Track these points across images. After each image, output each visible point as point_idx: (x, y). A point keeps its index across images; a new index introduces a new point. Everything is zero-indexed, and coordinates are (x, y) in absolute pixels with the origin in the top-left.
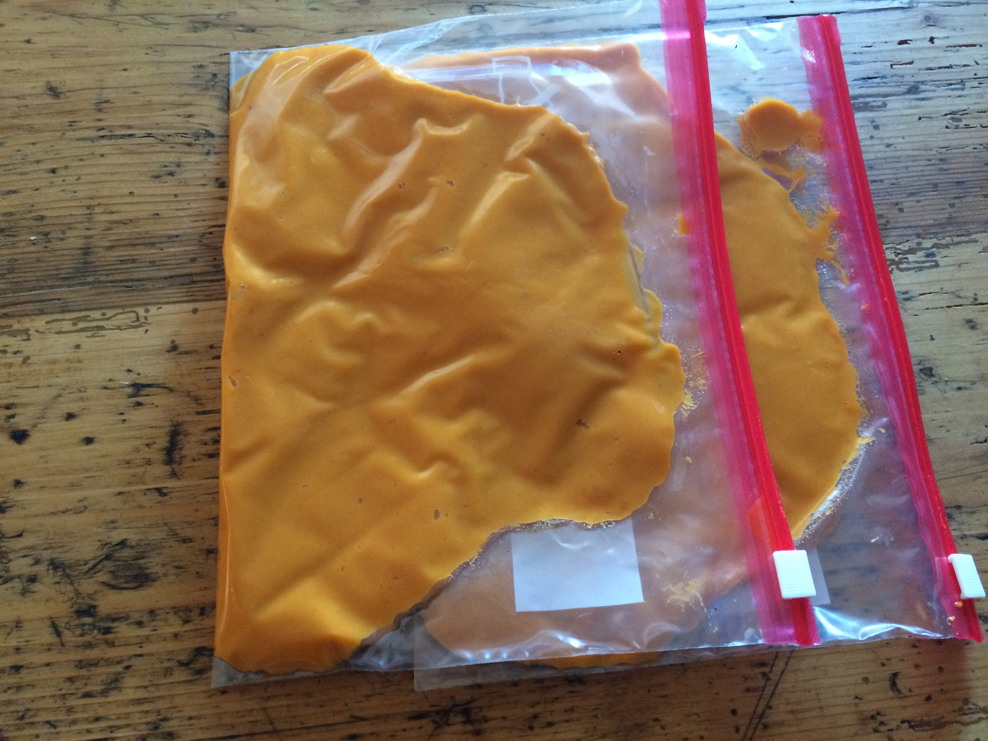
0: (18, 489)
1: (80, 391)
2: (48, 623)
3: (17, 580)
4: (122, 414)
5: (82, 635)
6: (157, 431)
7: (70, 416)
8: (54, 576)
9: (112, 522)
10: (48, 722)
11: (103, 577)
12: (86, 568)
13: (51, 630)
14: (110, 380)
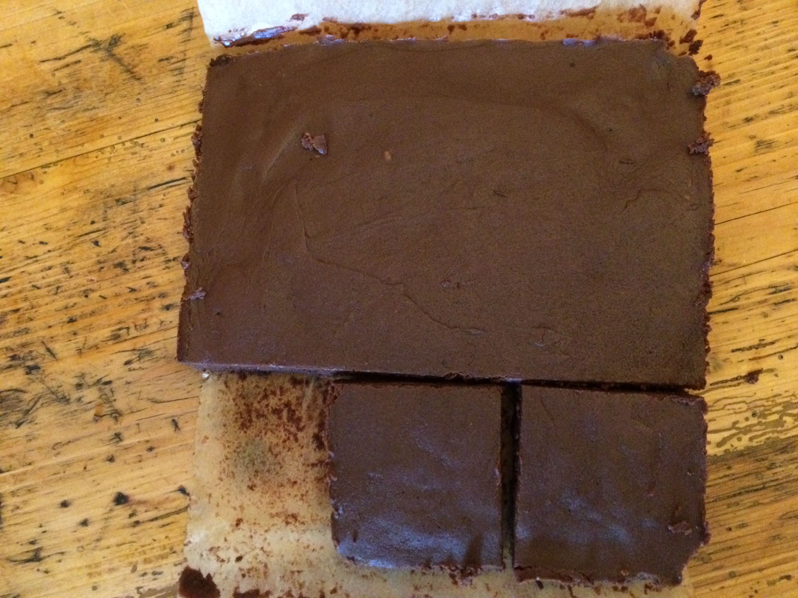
0: (110, 455)
1: (82, 547)
2: (58, 356)
3: (90, 384)
4: (44, 532)
5: (31, 352)
6: (12, 522)
7: (85, 523)
8: (63, 391)
9: (30, 440)
10: (38, 288)
11: (26, 397)
12: (41, 401)
13: (54, 352)
14: (60, 561)
